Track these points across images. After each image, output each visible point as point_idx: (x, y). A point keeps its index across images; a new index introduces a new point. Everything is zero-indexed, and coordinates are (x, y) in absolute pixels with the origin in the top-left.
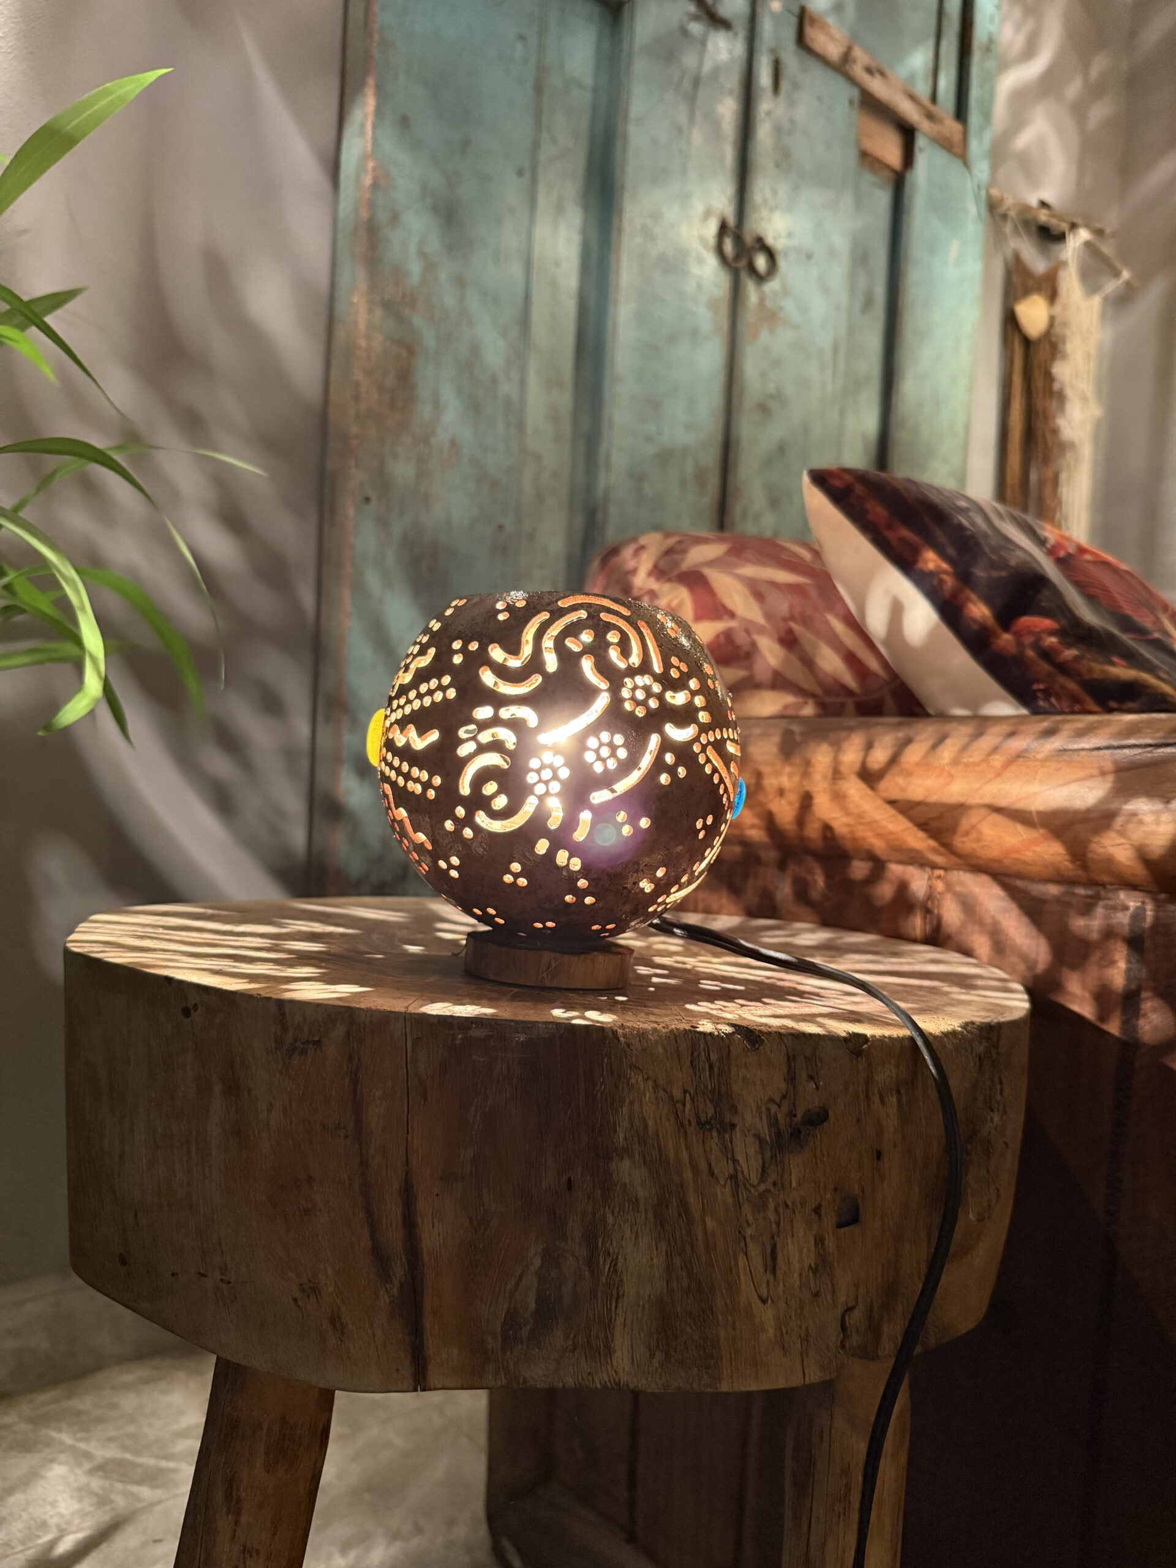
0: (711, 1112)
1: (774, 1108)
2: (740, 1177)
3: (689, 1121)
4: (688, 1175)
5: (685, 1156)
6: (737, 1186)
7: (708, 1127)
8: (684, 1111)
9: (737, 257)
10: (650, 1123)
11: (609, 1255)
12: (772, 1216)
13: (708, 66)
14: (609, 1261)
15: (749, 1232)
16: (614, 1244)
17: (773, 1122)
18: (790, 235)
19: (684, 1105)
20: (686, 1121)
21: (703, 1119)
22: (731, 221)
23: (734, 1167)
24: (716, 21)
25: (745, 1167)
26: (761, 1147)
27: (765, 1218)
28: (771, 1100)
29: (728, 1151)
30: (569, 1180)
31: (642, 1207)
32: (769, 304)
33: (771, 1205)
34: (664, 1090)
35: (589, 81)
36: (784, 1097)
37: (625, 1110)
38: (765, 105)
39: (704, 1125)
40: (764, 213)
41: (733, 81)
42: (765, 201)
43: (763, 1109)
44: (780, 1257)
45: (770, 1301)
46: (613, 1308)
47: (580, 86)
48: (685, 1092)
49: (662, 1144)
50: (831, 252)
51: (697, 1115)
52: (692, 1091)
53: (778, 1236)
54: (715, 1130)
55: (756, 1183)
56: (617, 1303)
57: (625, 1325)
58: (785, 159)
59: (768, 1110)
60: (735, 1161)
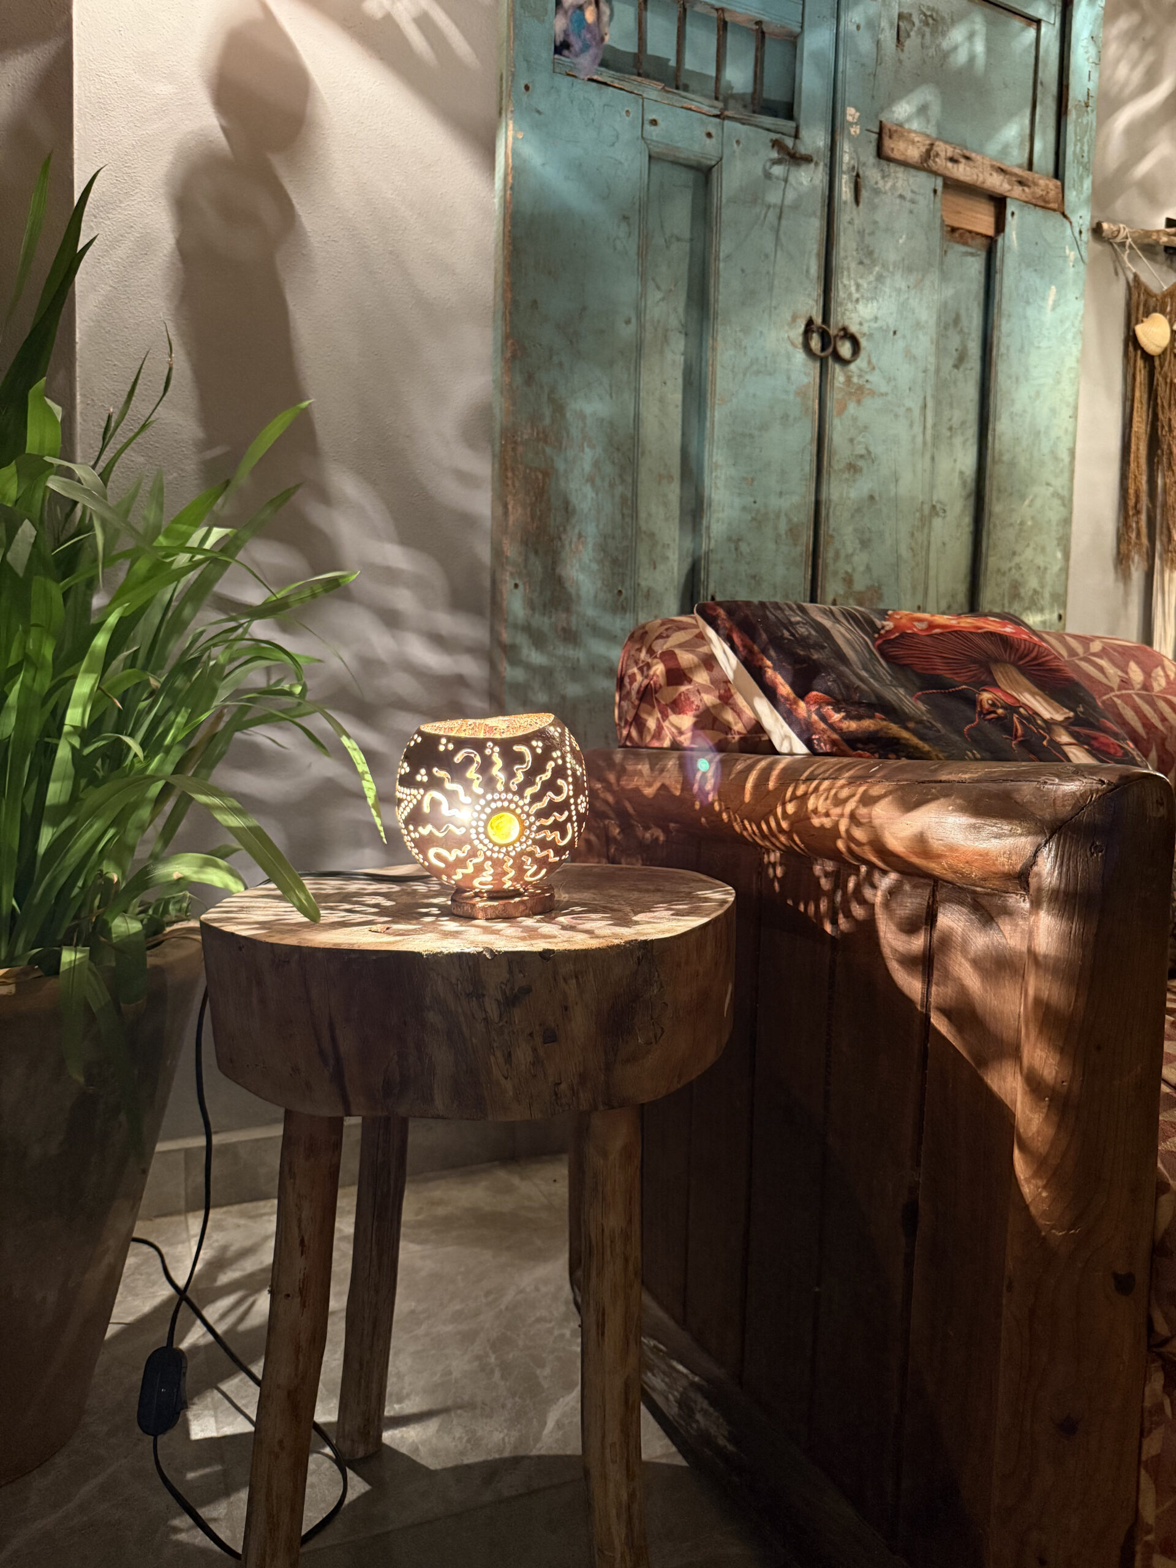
0: (472, 990)
1: (504, 987)
2: (489, 1019)
3: (462, 994)
4: (462, 1018)
5: (460, 1010)
6: (487, 1022)
7: (471, 996)
8: (458, 989)
9: (823, 349)
10: (441, 994)
12: (507, 1038)
13: (791, 196)
15: (496, 1045)
16: (430, 1049)
17: (504, 994)
18: (876, 319)
19: (458, 986)
20: (460, 995)
21: (468, 992)
22: (818, 320)
23: (486, 1014)
24: (796, 159)
25: (490, 1014)
26: (498, 1005)
27: (503, 1039)
28: (502, 983)
29: (482, 1007)
31: (441, 1033)
32: (855, 380)
34: (447, 979)
35: (687, 234)
36: (508, 981)
37: (429, 987)
38: (848, 217)
39: (468, 995)
40: (850, 306)
41: (817, 205)
42: (850, 294)
43: (498, 987)
44: (513, 1057)
45: (509, 1079)
46: (433, 1080)
47: (678, 239)
48: (458, 980)
50: (918, 325)
51: (464, 990)
52: (461, 979)
53: (511, 1047)
54: (474, 997)
55: (497, 1022)
57: (439, 1088)
58: (868, 256)
59: (501, 987)
60: (485, 1011)
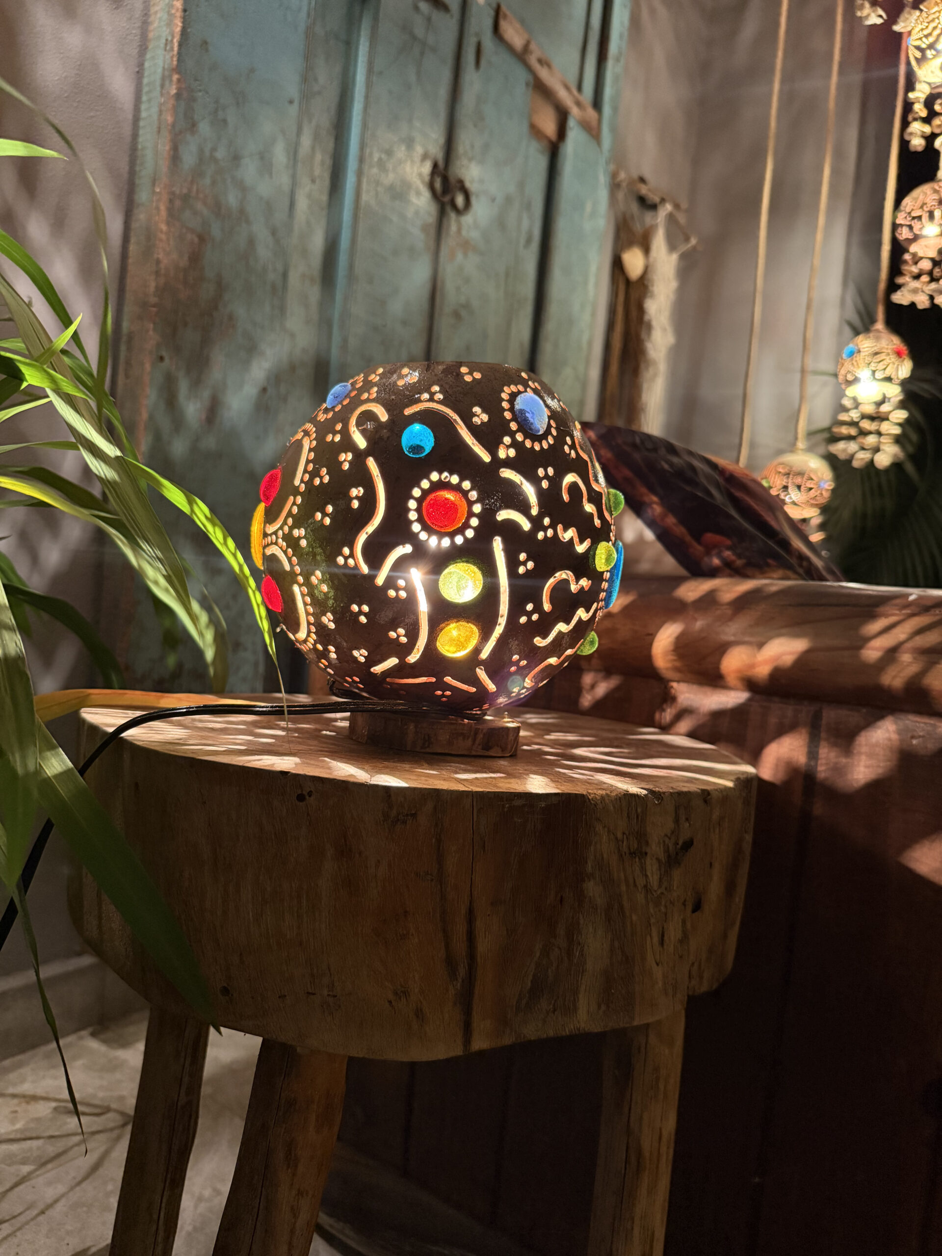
0: (636, 846)
1: (667, 840)
2: (649, 886)
3: (625, 853)
4: (624, 888)
5: (622, 875)
6: (647, 890)
7: (634, 855)
8: (623, 847)
9: (443, 193)
10: (605, 856)
11: (580, 944)
12: (663, 909)
14: (579, 948)
15: (653, 921)
16: (583, 936)
17: (667, 851)
18: (481, 182)
19: (623, 843)
20: (624, 854)
21: (632, 850)
22: (441, 164)
23: (646, 881)
25: (651, 879)
26: (660, 866)
27: (660, 911)
28: (666, 835)
29: (643, 869)
30: (562, 897)
31: (599, 911)
32: (464, 233)
33: (663, 903)
34: (613, 834)
36: (673, 832)
37: (592, 848)
38: (469, 77)
39: (633, 854)
43: (661, 841)
44: (666, 933)
45: (660, 964)
46: (580, 979)
48: (624, 833)
49: (611, 868)
51: (629, 849)
52: (627, 833)
53: (666, 921)
54: (637, 857)
55: (656, 889)
56: (582, 976)
57: (585, 990)
59: (664, 842)
60: (646, 876)
